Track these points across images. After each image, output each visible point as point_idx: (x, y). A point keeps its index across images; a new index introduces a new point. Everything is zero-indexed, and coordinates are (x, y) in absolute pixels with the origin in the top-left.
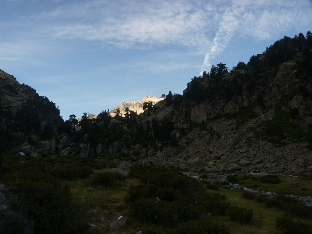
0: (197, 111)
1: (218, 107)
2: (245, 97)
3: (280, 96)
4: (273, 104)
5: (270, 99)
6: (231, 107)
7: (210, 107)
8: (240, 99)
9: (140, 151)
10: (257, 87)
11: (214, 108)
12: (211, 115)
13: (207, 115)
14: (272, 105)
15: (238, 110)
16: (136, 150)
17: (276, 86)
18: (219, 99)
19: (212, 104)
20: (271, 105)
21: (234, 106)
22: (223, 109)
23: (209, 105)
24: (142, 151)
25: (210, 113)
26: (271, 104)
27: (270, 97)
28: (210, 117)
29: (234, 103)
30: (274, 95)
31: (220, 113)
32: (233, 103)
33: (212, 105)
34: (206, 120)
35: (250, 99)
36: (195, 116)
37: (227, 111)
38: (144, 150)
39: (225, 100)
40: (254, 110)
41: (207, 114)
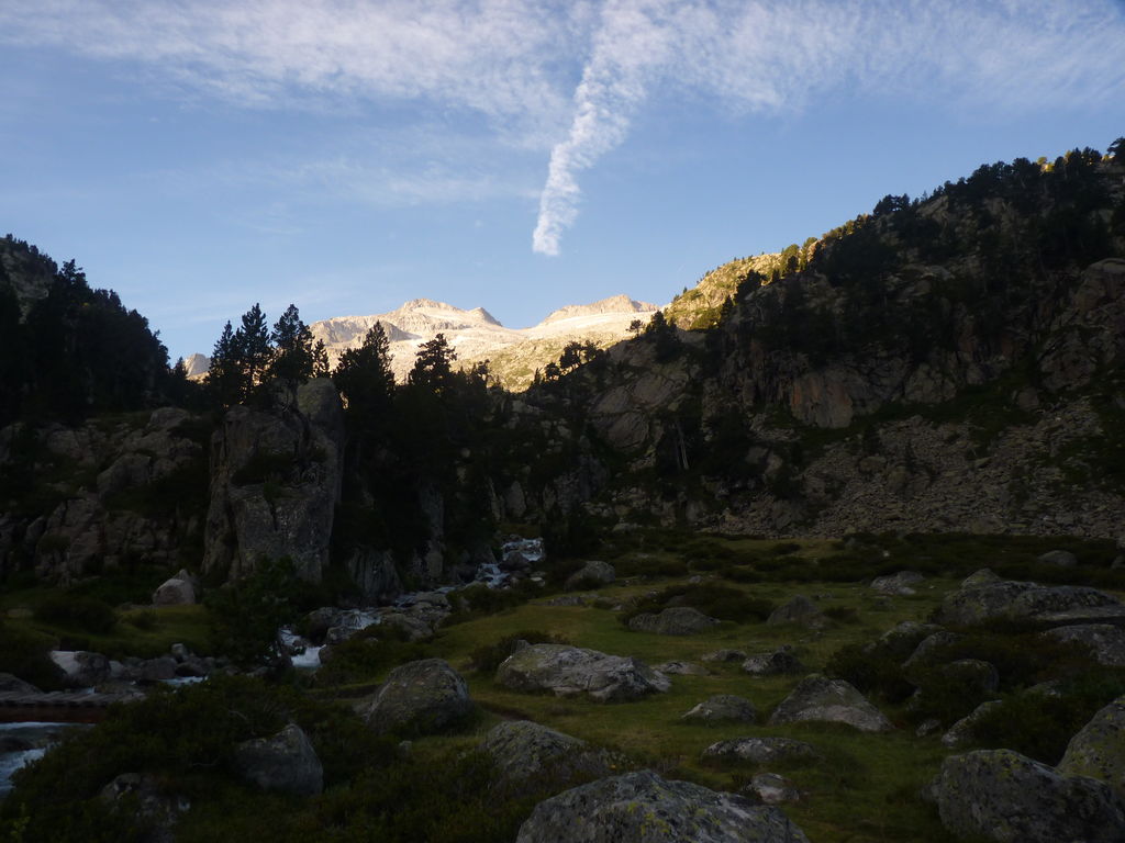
0: (816, 391)
1: (885, 381)
2: (967, 357)
3: (1093, 362)
4: (1069, 385)
5: (1063, 369)
6: (929, 385)
7: (860, 381)
8: (952, 363)
9: (653, 509)
10: (1009, 328)
11: (872, 383)
12: (864, 406)
13: (854, 405)
14: (1068, 389)
15: (953, 396)
16: (635, 504)
17: (1077, 332)
18: (889, 358)
19: (866, 371)
20: (1064, 387)
21: (939, 382)
22: (901, 387)
23: (856, 372)
24: (662, 508)
25: (862, 400)
26: (1064, 383)
27: (1062, 364)
28: (862, 411)
29: (937, 372)
30: (1076, 358)
31: (893, 399)
32: (933, 373)
33: (868, 375)
34: (852, 419)
35: (988, 363)
36: (809, 404)
37: (917, 396)
38: (667, 506)
39: (907, 361)
40: (1016, 399)
41: (853, 400)
